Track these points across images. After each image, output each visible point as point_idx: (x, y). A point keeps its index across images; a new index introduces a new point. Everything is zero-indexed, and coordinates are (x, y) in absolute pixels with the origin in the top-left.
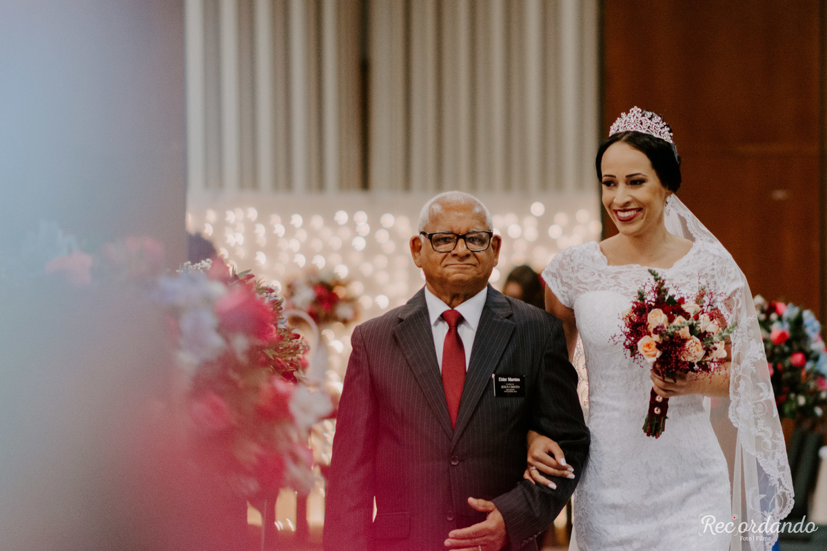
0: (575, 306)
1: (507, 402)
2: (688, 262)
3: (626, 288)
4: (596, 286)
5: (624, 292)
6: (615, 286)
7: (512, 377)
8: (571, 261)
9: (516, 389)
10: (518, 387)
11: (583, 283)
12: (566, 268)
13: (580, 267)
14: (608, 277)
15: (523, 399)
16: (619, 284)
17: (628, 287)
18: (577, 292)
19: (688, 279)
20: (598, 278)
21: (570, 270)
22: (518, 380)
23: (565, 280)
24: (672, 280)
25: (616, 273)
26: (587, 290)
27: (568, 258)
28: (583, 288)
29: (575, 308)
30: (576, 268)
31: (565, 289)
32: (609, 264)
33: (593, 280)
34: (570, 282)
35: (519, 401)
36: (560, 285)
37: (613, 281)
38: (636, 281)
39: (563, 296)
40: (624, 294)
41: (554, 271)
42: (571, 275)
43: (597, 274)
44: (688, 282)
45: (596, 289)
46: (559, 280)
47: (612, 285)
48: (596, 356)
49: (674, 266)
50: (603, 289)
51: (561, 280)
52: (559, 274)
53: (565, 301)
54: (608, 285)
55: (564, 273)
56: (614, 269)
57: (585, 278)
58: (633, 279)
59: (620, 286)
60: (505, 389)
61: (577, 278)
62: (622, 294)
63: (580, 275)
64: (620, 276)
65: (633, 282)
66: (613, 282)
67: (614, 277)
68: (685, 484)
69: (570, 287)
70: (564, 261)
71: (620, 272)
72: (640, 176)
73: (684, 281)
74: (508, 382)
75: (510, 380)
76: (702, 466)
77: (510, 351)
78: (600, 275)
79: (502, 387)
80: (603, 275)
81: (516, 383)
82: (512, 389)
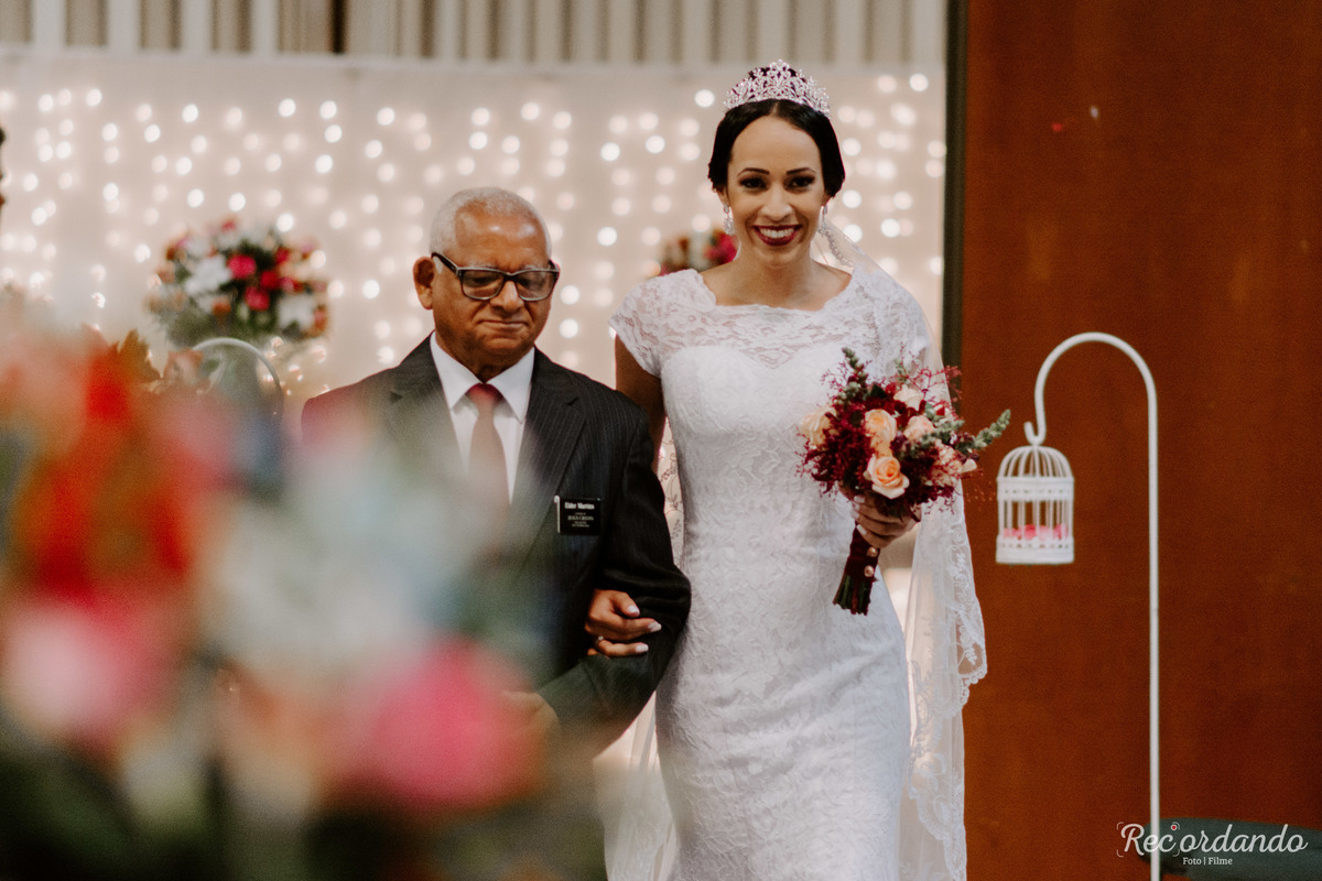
0: (663, 372)
1: (574, 542)
2: (848, 302)
3: (747, 342)
4: (698, 339)
5: (744, 347)
6: (729, 337)
7: (584, 503)
8: (657, 298)
9: (588, 522)
10: (591, 518)
11: (676, 334)
12: (647, 309)
13: (672, 308)
14: (720, 323)
15: (597, 538)
16: (735, 335)
17: (750, 339)
18: (667, 348)
19: (846, 329)
20: (702, 325)
21: (655, 313)
22: (591, 507)
23: (646, 330)
24: (821, 327)
25: (730, 317)
26: (682, 344)
27: (652, 295)
28: (677, 343)
29: (664, 375)
30: (664, 310)
31: (647, 343)
32: (718, 302)
33: (693, 329)
34: (655, 333)
35: (592, 541)
36: (639, 337)
37: (726, 329)
38: (763, 330)
39: (644, 356)
40: (745, 352)
41: (628, 315)
42: (656, 321)
43: (699, 320)
44: (847, 334)
45: (697, 344)
46: (637, 331)
47: (724, 336)
48: (698, 453)
49: (826, 307)
50: (710, 343)
51: (641, 329)
52: (637, 319)
53: (648, 364)
54: (718, 336)
55: (645, 319)
56: (726, 311)
57: (681, 326)
58: (757, 326)
59: (736, 338)
60: (573, 522)
61: (666, 326)
62: (740, 351)
63: (671, 322)
64: (738, 322)
65: (758, 331)
66: (725, 331)
67: (728, 322)
68: (836, 666)
69: (654, 339)
70: (645, 300)
71: (737, 316)
72: (808, 172)
73: (840, 332)
74: (577, 510)
75: (581, 506)
76: (864, 636)
77: (579, 458)
78: (704, 321)
79: (570, 518)
80: (709, 320)
81: (587, 512)
82: (582, 522)
